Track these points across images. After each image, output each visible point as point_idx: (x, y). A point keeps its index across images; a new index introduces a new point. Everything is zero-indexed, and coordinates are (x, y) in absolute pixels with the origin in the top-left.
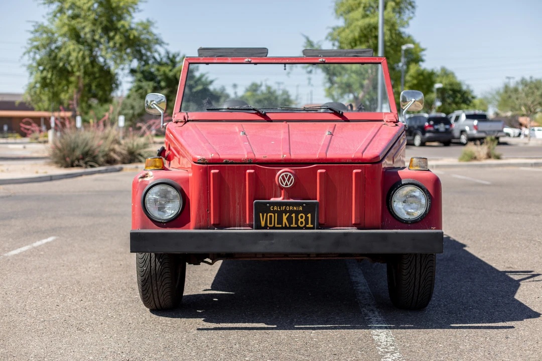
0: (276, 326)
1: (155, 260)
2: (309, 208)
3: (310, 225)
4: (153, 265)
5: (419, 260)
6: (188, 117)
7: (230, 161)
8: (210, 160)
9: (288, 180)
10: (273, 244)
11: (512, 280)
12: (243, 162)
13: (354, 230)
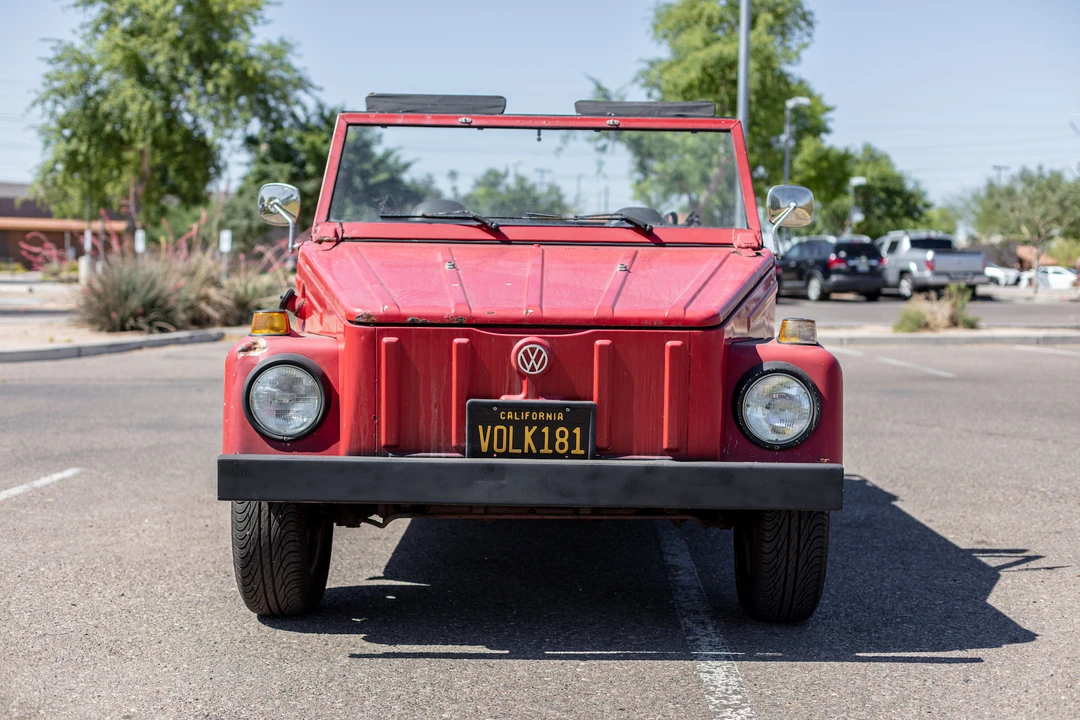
0: (507, 652)
1: (269, 517)
2: (577, 416)
3: (578, 451)
4: (264, 525)
5: (797, 524)
6: (343, 232)
7: (421, 321)
8: (380, 317)
9: (537, 360)
10: (503, 486)
11: (984, 566)
12: (447, 321)
13: (666, 462)
